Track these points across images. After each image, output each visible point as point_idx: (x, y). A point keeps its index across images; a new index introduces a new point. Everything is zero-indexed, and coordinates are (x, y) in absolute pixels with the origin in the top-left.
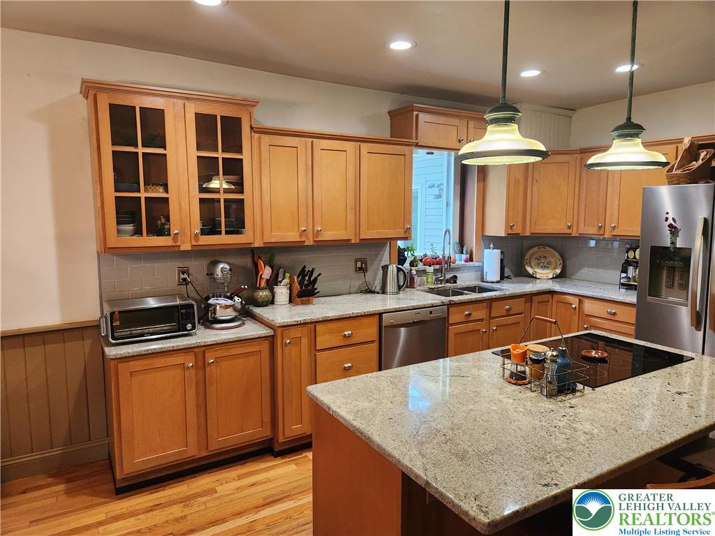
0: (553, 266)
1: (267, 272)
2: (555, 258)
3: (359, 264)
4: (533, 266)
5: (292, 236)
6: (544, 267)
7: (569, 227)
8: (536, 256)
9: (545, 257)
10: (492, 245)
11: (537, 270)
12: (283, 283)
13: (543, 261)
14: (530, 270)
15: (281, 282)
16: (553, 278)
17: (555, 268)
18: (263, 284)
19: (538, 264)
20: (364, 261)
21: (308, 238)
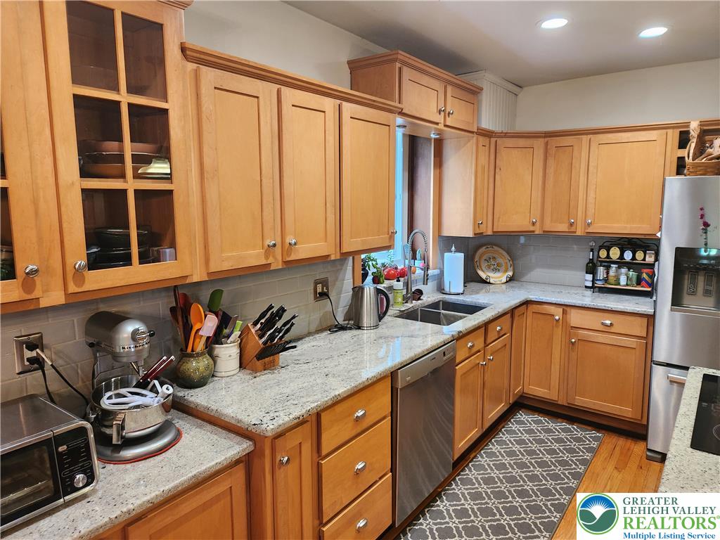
0: (503, 268)
1: (209, 325)
2: (503, 259)
3: (319, 290)
4: (484, 269)
5: (253, 257)
6: (496, 270)
7: (534, 224)
8: (485, 257)
9: (494, 258)
10: (453, 248)
11: (491, 274)
12: (231, 339)
13: (493, 263)
14: (483, 275)
15: (228, 337)
16: (507, 282)
17: (506, 271)
18: (200, 346)
19: (489, 267)
20: (325, 283)
21: (276, 259)
